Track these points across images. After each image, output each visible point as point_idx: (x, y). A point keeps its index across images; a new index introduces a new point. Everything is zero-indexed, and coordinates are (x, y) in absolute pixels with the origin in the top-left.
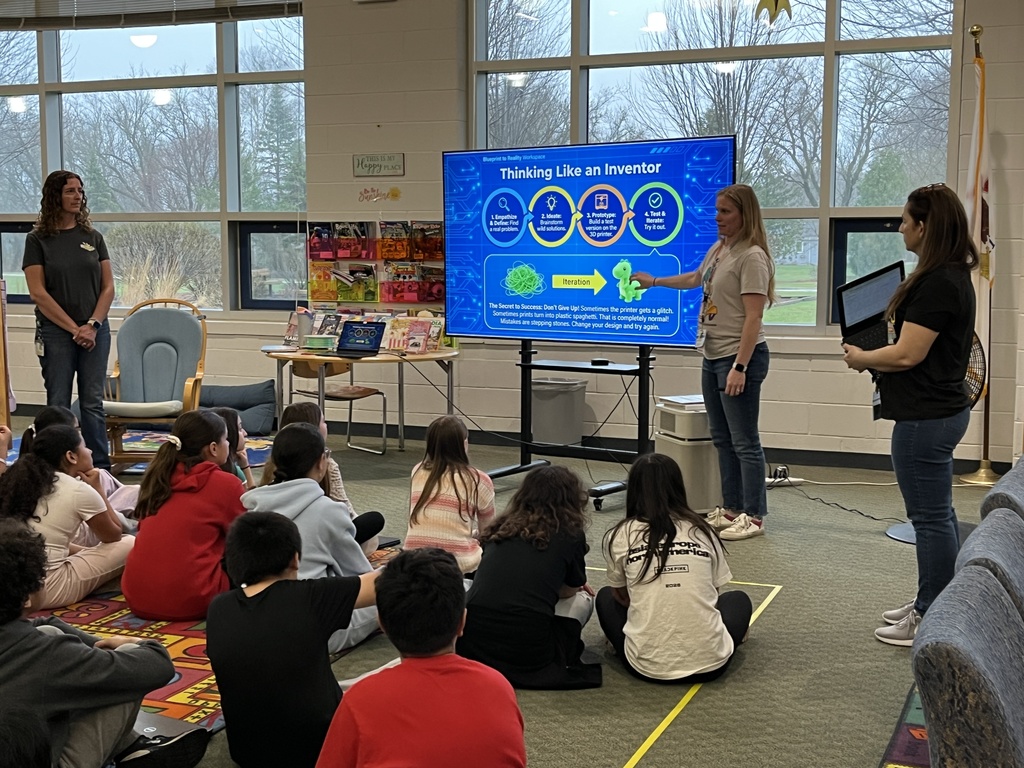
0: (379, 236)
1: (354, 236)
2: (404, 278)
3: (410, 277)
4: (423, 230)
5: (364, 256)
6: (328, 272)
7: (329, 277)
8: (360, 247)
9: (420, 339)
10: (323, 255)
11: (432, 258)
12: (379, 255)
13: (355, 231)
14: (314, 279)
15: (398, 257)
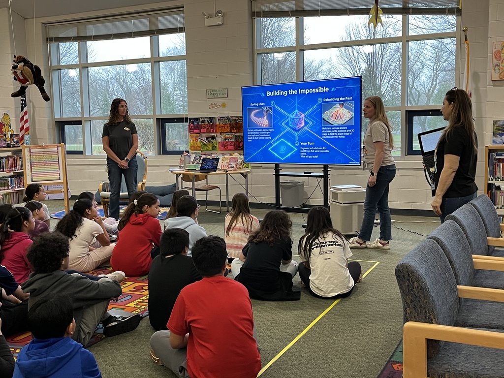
0: (218, 123)
1: (207, 123)
2: (228, 140)
3: (230, 140)
4: (235, 120)
5: (211, 131)
6: (197, 138)
7: (198, 140)
8: (210, 128)
9: (234, 165)
10: (195, 131)
11: (239, 132)
12: (218, 131)
13: (208, 121)
14: (192, 141)
15: (226, 132)
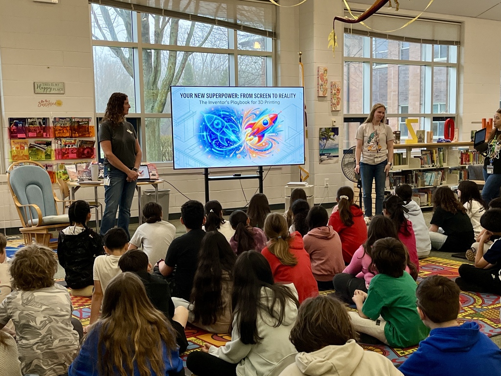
1: (38, 125)
2: (69, 146)
3: (72, 146)
4: (78, 122)
5: (45, 136)
6: (23, 145)
7: (24, 148)
8: (42, 131)
10: (19, 136)
11: (83, 136)
12: (53, 136)
13: (40, 123)
14: (14, 149)
15: (65, 136)
